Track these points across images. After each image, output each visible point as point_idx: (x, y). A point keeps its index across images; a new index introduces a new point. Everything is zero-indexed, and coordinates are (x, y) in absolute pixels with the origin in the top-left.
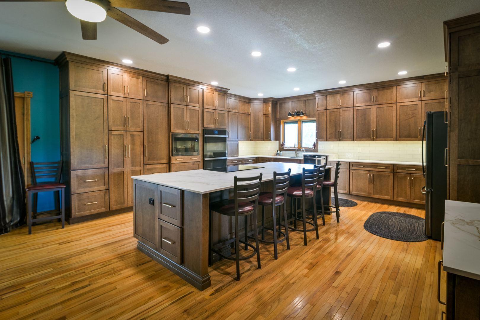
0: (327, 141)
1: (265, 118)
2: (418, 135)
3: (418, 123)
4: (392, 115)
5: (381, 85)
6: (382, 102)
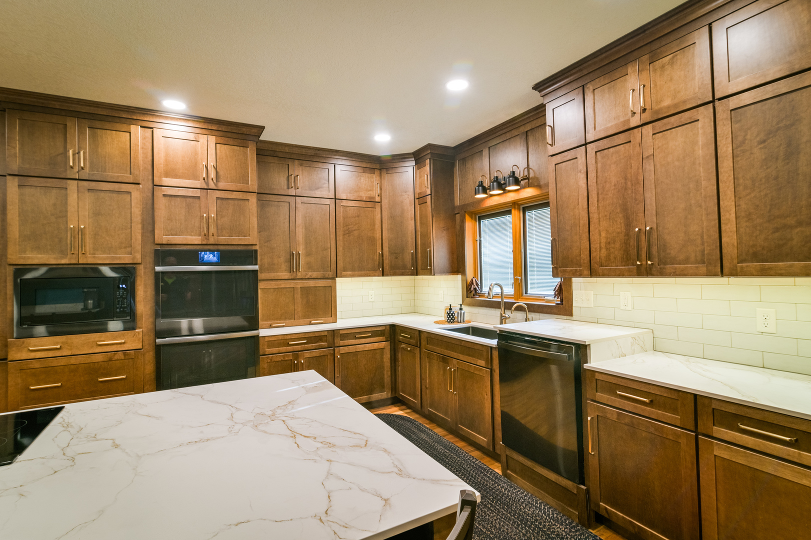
1: (420, 208)
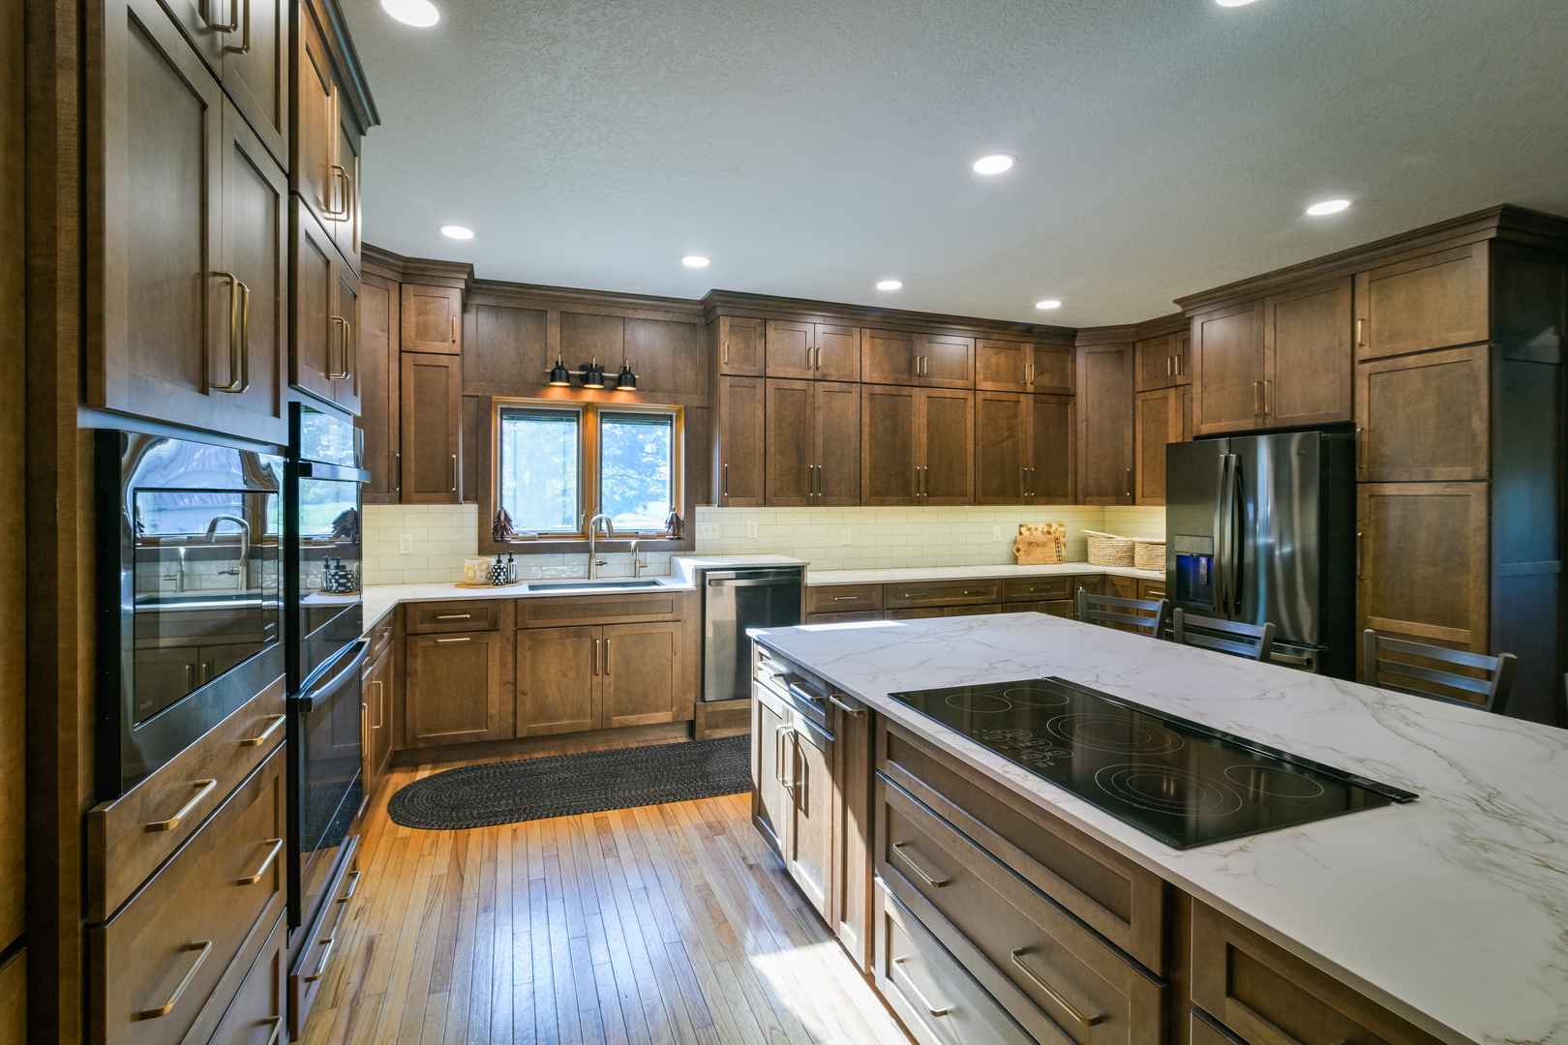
0: (765, 504)
1: (418, 373)
2: (1022, 490)
3: (1021, 456)
4: (966, 426)
5: (938, 325)
6: (940, 380)
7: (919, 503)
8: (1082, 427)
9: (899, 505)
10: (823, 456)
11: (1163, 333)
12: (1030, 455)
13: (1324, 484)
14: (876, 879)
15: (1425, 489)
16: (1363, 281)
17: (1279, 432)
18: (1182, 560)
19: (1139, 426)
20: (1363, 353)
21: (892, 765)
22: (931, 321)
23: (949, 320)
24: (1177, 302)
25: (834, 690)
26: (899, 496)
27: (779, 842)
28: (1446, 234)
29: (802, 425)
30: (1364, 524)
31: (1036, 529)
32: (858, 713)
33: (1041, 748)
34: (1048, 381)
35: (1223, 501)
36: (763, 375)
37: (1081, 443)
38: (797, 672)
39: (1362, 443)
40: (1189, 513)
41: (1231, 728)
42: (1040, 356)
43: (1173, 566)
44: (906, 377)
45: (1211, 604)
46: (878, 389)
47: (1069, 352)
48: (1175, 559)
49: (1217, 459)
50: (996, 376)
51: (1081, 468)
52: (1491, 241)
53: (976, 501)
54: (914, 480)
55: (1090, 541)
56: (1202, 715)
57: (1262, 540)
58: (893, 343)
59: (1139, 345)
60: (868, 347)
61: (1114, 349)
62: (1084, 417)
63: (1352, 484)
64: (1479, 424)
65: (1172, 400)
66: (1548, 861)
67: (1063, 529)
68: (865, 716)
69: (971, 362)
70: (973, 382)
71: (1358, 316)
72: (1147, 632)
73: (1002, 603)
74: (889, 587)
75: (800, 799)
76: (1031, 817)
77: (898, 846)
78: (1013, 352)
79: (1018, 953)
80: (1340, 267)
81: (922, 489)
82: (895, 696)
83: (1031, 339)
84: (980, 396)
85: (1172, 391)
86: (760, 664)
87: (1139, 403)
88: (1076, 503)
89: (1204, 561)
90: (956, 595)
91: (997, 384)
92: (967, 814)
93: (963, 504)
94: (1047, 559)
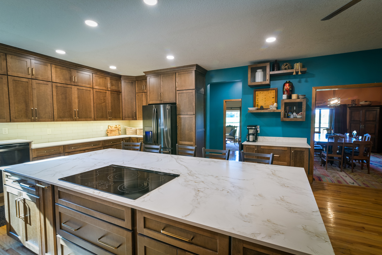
2: (108, 117)
3: (107, 107)
4: (91, 99)
5: (80, 68)
6: (81, 84)
7: (76, 120)
8: (123, 101)
9: (69, 121)
10: (37, 105)
11: (141, 79)
12: (110, 107)
13: (171, 115)
14: (57, 236)
15: (187, 116)
16: (177, 74)
17: (165, 104)
18: (146, 132)
19: (137, 101)
20: (177, 89)
21: (60, 200)
22: (77, 66)
23: (84, 67)
24: (144, 72)
25: (38, 182)
26: (68, 118)
27: (19, 237)
28: (189, 68)
29: (27, 94)
30: (178, 123)
31: (113, 127)
32: (48, 187)
33: (105, 184)
34: (114, 88)
35: (154, 119)
36: (6, 74)
37: (123, 105)
38: (23, 178)
39: (177, 107)
40: (147, 122)
41: (151, 169)
42: (112, 81)
43: (145, 134)
44: (69, 82)
45: (152, 142)
46: (59, 85)
47: (119, 81)
48: (145, 132)
49: (153, 110)
50: (99, 85)
51: (124, 111)
52: (195, 70)
53: (95, 120)
54: (74, 113)
55: (127, 129)
56: (145, 167)
57: (162, 127)
58: (64, 71)
59: (136, 81)
60: (54, 70)
61: (131, 82)
62: (124, 98)
63: (176, 115)
64: (194, 104)
65: (144, 95)
66: (196, 181)
67: (120, 126)
68: (50, 187)
69: (91, 80)
70: (92, 86)
71: (176, 81)
72: (137, 150)
73: (103, 147)
74: (66, 146)
75: (27, 221)
76: (101, 203)
77: (63, 223)
78: (104, 79)
79: (99, 239)
80: (173, 71)
81: (77, 116)
82: (61, 179)
83: (109, 76)
84: (95, 90)
85: (144, 93)
86: (6, 179)
87: (137, 96)
88: (123, 120)
89: (151, 132)
90: (89, 146)
91: (99, 87)
92: (84, 207)
93: (91, 120)
94: (116, 134)
